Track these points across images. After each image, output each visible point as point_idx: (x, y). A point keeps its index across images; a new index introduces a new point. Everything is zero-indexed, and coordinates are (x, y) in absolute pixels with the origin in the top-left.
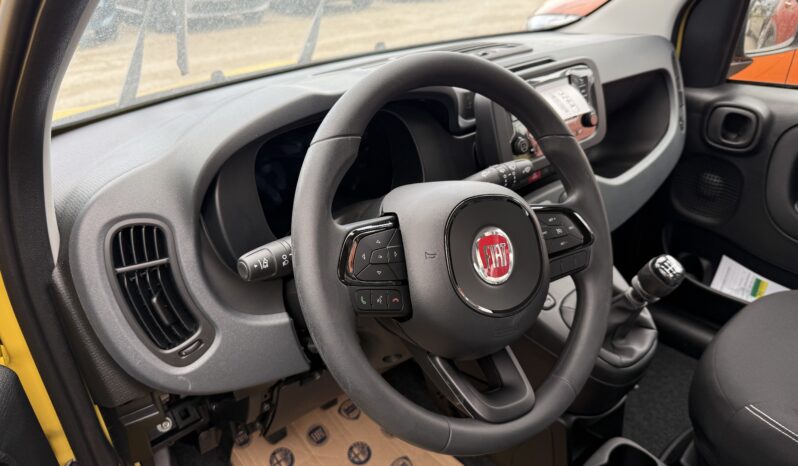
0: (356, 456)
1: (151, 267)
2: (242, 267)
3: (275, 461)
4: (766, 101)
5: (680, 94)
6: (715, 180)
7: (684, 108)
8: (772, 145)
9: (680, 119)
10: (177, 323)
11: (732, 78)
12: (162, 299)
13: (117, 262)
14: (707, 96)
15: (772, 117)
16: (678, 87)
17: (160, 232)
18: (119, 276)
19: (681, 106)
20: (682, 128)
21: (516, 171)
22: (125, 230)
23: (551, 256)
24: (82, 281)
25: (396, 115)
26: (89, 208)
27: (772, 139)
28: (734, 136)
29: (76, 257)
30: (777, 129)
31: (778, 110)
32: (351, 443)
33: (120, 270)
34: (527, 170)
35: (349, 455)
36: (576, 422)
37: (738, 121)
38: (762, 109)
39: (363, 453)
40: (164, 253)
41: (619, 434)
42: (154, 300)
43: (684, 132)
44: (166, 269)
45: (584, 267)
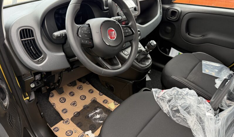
0: (82, 98)
1: (30, 39)
2: (54, 35)
3: (61, 100)
4: (181, 8)
5: (160, 6)
6: (169, 28)
7: (162, 9)
8: (182, 18)
9: (160, 12)
10: (37, 53)
11: (174, 2)
12: (33, 47)
13: (21, 38)
14: (167, 6)
15: (181, 12)
16: (160, 4)
17: (32, 31)
18: (22, 41)
19: (161, 9)
20: (161, 15)
21: (118, 19)
22: (23, 30)
23: (125, 37)
24: (13, 42)
25: (88, 5)
26: (13, 24)
27: (182, 17)
28: (173, 17)
29: (11, 36)
30: (183, 14)
31: (183, 10)
32: (81, 95)
33: (22, 40)
34: (120, 19)
35: (80, 98)
36: (134, 82)
37: (174, 13)
38: (179, 10)
39: (84, 97)
40: (33, 36)
41: (145, 87)
42: (31, 47)
43: (162, 15)
44: (34, 40)
45: (132, 40)
